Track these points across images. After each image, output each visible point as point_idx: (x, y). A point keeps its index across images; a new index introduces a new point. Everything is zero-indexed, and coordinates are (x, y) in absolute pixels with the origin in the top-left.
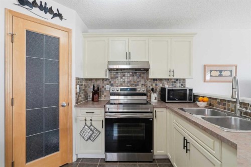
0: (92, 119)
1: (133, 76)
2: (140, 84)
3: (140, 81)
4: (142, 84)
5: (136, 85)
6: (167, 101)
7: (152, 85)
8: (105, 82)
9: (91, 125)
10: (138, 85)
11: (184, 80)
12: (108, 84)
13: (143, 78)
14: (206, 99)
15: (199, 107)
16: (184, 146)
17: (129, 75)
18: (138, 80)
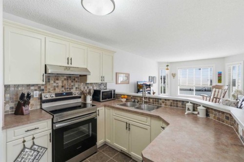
0: (35, 136)
1: (68, 79)
2: (74, 88)
3: (74, 85)
4: (76, 88)
5: (70, 89)
6: (101, 100)
7: (84, 88)
8: (32, 88)
9: (34, 144)
10: (72, 88)
11: (106, 83)
12: (36, 90)
13: (76, 82)
14: (126, 96)
15: (122, 101)
16: (127, 128)
17: (63, 79)
18: (72, 84)
